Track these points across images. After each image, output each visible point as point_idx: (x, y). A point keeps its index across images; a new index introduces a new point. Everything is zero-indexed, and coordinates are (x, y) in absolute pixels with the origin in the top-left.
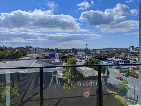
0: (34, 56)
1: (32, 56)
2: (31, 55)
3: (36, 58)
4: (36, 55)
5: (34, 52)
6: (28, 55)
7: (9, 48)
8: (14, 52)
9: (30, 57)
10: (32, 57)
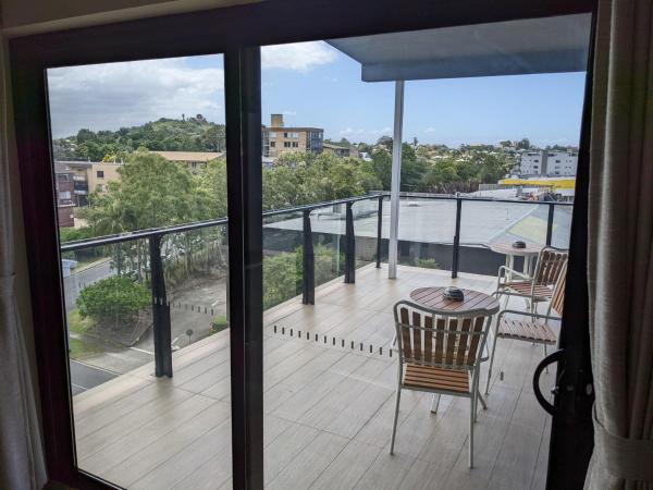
0: (533, 186)
1: (524, 186)
2: (523, 181)
3: (540, 193)
4: (544, 180)
5: (536, 167)
6: (507, 180)
7: (436, 148)
8: (451, 165)
9: (514, 191)
10: (526, 190)
